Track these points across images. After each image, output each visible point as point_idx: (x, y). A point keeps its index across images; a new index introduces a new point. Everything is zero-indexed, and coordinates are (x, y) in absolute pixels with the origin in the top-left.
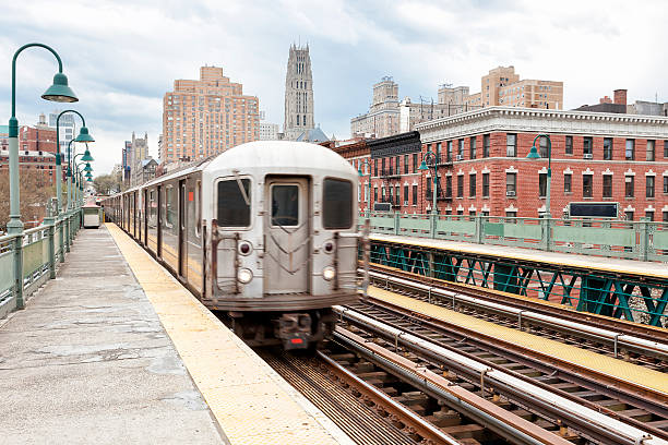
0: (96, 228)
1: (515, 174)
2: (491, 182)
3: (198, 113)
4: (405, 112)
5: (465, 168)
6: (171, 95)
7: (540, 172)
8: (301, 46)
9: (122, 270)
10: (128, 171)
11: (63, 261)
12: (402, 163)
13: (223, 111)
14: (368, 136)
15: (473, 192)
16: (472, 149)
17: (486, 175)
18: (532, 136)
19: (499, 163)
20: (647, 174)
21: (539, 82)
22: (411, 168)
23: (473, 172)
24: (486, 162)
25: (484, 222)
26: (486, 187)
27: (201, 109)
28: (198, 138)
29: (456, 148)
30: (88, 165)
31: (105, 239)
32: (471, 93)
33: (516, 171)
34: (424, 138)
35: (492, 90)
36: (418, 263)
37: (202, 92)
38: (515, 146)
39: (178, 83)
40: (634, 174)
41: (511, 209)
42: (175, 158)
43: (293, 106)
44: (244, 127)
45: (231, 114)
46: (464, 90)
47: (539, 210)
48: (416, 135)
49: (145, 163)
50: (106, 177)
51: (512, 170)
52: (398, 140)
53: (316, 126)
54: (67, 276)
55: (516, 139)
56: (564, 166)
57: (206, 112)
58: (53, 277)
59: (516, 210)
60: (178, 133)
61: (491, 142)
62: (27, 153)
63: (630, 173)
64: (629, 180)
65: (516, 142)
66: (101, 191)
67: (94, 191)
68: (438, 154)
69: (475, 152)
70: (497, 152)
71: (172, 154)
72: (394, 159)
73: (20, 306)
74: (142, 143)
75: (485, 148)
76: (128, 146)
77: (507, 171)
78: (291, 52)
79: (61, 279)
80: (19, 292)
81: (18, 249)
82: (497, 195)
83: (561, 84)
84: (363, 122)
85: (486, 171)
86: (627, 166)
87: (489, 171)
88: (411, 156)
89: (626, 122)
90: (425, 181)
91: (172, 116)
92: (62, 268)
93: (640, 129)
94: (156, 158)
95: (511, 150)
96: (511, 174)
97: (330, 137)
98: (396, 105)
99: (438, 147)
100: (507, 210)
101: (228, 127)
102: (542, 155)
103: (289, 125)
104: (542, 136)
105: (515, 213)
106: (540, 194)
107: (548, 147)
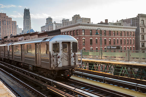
2: (79, 41)
4: (54, 25)
7: (90, 39)
13: (6, 25)
14: (46, 31)
18: (88, 30)
19: (81, 37)
20: (113, 39)
24: (77, 36)
29: (70, 33)
32: (70, 21)
34: (62, 31)
35: (75, 20)
38: (84, 33)
40: (111, 39)
41: (84, 48)
46: (68, 20)
47: (90, 48)
48: (60, 30)
53: (32, 29)
55: (84, 31)
56: (96, 37)
57: (2, 25)
59: (85, 48)
63: (110, 39)
64: (110, 40)
69: (74, 34)
70: (80, 34)
75: (77, 33)
78: (25, 10)
84: (44, 27)
86: (109, 37)
89: (109, 27)
93: (112, 28)
95: (83, 33)
96: (84, 39)
97: (35, 31)
98: (52, 23)
99: (65, 33)
100: (83, 48)
101: (8, 29)
102: (90, 35)
103: (24, 28)
104: (90, 30)
105: (85, 49)
106: (91, 44)
107: (92, 33)
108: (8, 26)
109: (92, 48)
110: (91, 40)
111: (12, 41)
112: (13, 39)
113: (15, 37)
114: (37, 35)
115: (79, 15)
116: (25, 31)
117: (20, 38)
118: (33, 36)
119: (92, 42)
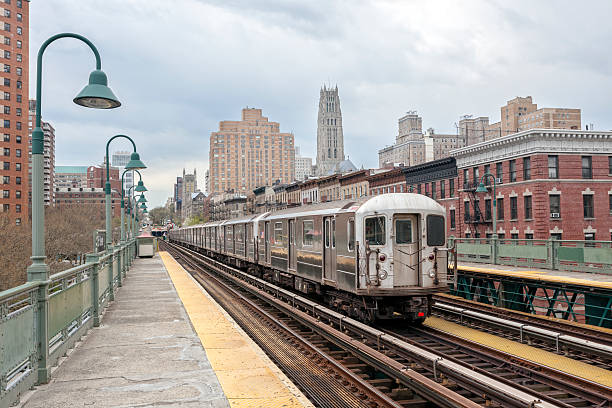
0: (151, 257)
1: (558, 196)
2: (534, 204)
3: (240, 150)
4: (429, 142)
5: (505, 191)
6: (217, 135)
7: (583, 193)
8: (331, 87)
9: (177, 312)
10: (179, 203)
11: (112, 299)
12: (438, 188)
13: (262, 148)
14: (397, 165)
15: (514, 214)
16: (511, 173)
17: (528, 198)
18: (571, 158)
19: (541, 185)
21: (557, 110)
22: (447, 192)
23: (514, 194)
24: (527, 184)
25: (557, 246)
26: (528, 210)
27: (243, 146)
28: (241, 172)
29: (495, 172)
30: (143, 196)
31: (158, 270)
32: (490, 123)
33: (559, 193)
34: (460, 164)
35: (512, 119)
36: (484, 292)
37: (243, 131)
38: (557, 168)
39: (222, 125)
41: (556, 230)
42: (221, 190)
43: (324, 141)
44: (281, 160)
45: (270, 150)
46: (484, 120)
47: (585, 231)
48: (453, 160)
49: (194, 195)
50: (161, 208)
51: (554, 191)
52: (429, 167)
53: (346, 159)
54: (113, 322)
55: (557, 161)
57: (248, 149)
58: (96, 325)
59: (561, 232)
60: (223, 169)
61: (532, 165)
62: (93, 189)
65: (557, 163)
66: (157, 222)
67: (151, 222)
68: (475, 178)
69: (515, 176)
70: (539, 174)
71: (218, 187)
72: (430, 184)
73: (43, 379)
74: (191, 179)
75: (525, 170)
76: (179, 181)
77: (550, 193)
78: (322, 92)
79: (106, 326)
80: (42, 360)
81: (42, 302)
82: (541, 216)
83: (579, 111)
84: (390, 153)
85: (527, 193)
87: (531, 194)
88: (447, 181)
90: (463, 205)
91: (218, 153)
92: (110, 309)
94: (203, 191)
95: (553, 172)
96: (554, 196)
97: (359, 168)
98: (420, 136)
99: (475, 172)
100: (552, 232)
101: (267, 161)
102: (585, 176)
103: (322, 158)
104: (583, 157)
105: (559, 236)
106: (585, 215)
107: (590, 168)
108: (266, 151)
109: (595, 231)
110: (588, 199)
111: (280, 205)
112: (285, 197)
113: (290, 189)
114: (367, 183)
115: (530, 97)
116: (321, 167)
117: (305, 194)
118: (350, 186)
119: (591, 208)
